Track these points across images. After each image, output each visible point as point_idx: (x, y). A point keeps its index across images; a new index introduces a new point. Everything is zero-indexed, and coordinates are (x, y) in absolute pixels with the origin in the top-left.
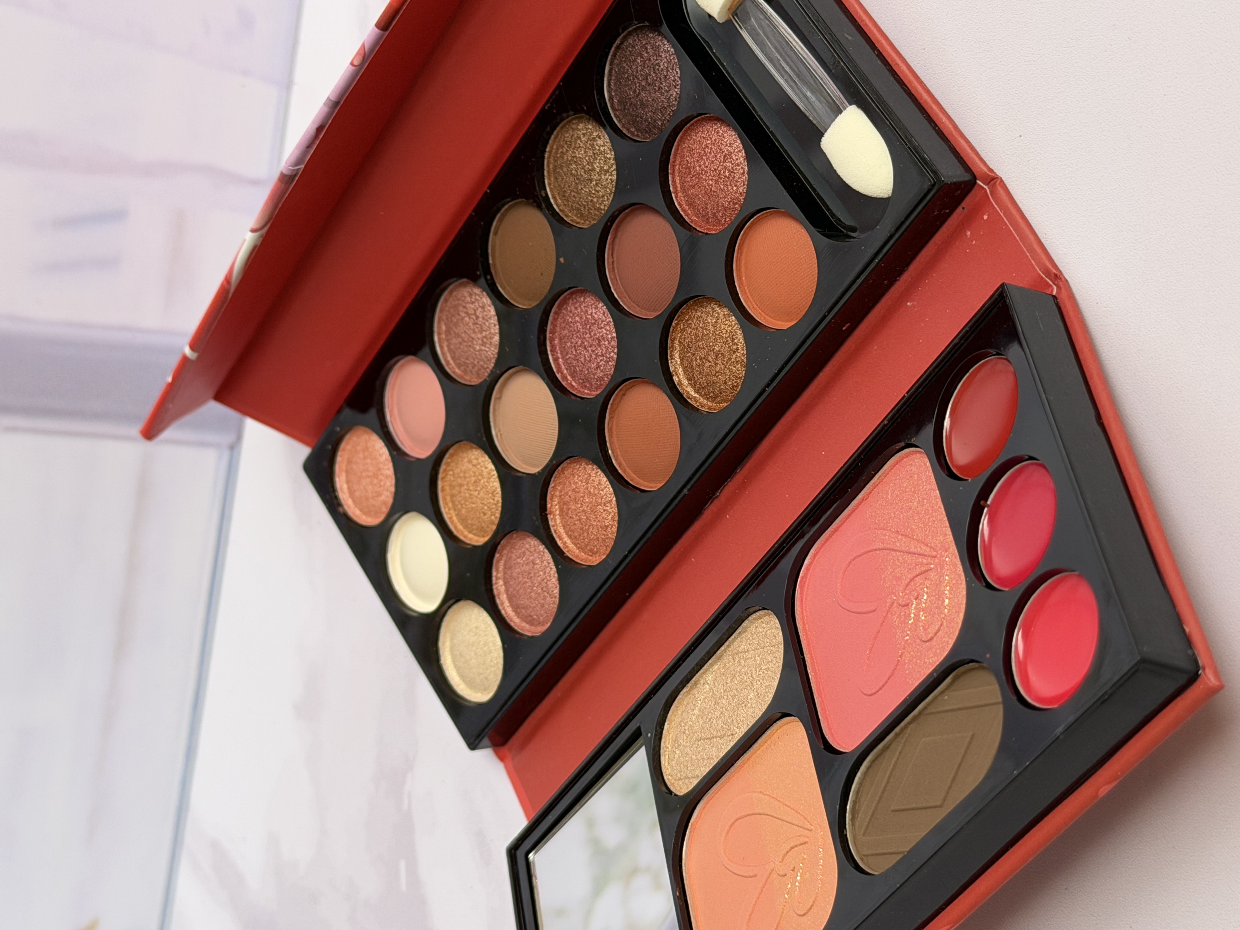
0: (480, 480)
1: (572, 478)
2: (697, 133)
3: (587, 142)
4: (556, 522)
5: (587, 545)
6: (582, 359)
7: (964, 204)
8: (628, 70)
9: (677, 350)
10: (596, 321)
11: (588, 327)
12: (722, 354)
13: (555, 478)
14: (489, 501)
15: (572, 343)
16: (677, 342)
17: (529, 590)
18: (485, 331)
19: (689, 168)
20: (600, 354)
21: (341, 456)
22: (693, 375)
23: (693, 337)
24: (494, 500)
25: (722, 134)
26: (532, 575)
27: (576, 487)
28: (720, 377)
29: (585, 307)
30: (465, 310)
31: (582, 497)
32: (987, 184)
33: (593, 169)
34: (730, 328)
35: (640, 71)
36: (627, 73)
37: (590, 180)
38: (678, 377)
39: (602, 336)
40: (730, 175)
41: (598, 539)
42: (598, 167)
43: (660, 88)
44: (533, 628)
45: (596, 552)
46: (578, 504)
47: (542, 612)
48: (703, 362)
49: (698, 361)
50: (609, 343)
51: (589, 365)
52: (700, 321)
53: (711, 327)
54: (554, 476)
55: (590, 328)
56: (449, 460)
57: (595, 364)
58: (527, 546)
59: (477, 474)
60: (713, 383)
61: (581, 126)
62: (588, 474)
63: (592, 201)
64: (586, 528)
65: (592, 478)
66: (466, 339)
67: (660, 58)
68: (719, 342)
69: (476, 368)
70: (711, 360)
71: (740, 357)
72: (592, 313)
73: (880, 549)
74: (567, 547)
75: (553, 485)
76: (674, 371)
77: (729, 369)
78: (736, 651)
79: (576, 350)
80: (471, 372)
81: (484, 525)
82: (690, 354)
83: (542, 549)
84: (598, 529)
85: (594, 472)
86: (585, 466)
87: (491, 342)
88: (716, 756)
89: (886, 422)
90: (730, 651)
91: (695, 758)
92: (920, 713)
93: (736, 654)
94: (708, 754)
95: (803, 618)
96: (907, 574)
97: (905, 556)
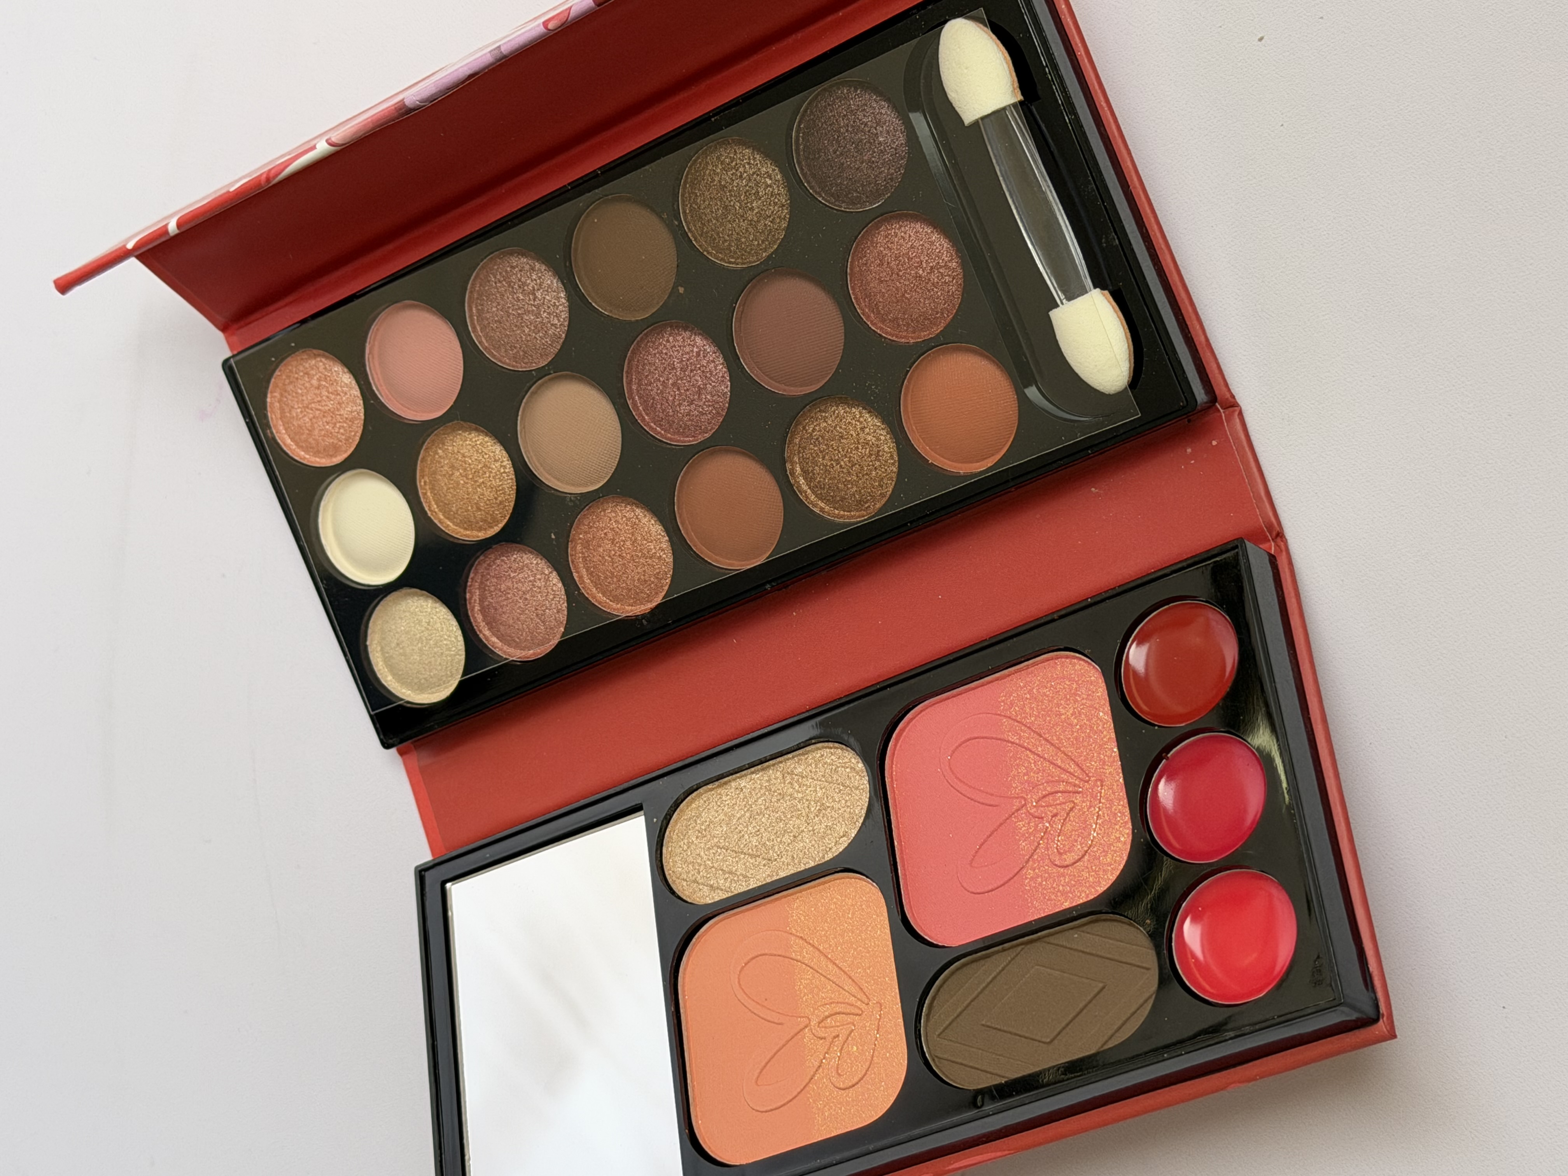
0: (484, 472)
1: (613, 514)
2: (901, 227)
3: (752, 175)
4: (577, 553)
5: (612, 590)
6: (671, 398)
8: (834, 123)
9: (799, 436)
10: (702, 366)
11: (689, 369)
12: (859, 465)
13: (592, 506)
14: (489, 498)
15: (661, 376)
16: (801, 429)
17: (518, 611)
18: (542, 317)
19: (881, 260)
20: (696, 403)
21: (283, 373)
24: (496, 499)
25: (934, 242)
26: (528, 596)
29: (690, 345)
30: (520, 283)
31: (622, 541)
32: (1224, 409)
33: (752, 208)
34: (877, 442)
35: (851, 132)
36: (831, 125)
37: (743, 216)
38: (792, 465)
39: (705, 385)
40: (932, 289)
41: (629, 589)
42: (758, 207)
43: (870, 161)
44: (506, 649)
45: (624, 603)
46: (615, 545)
47: (530, 638)
48: (832, 464)
49: (827, 461)
50: (712, 396)
51: (678, 408)
52: (841, 420)
53: (854, 432)
55: (692, 371)
56: (444, 434)
57: (687, 411)
58: (528, 562)
59: (482, 463)
60: (838, 488)
61: (747, 152)
62: (637, 518)
63: (738, 240)
64: (619, 574)
65: (642, 525)
66: (512, 316)
67: (881, 129)
68: (861, 452)
69: (515, 351)
70: (844, 465)
71: (880, 476)
72: (698, 356)
73: (1013, 743)
75: (587, 513)
77: (863, 483)
79: (664, 387)
80: (508, 353)
81: (473, 519)
82: (816, 448)
84: (634, 581)
85: (646, 519)
86: (635, 508)
88: (742, 874)
89: (1055, 616)
90: (780, 767)
91: (711, 865)
92: (1039, 939)
93: (788, 773)
94: (731, 867)
95: (892, 773)
96: (1045, 784)
97: (1046, 764)
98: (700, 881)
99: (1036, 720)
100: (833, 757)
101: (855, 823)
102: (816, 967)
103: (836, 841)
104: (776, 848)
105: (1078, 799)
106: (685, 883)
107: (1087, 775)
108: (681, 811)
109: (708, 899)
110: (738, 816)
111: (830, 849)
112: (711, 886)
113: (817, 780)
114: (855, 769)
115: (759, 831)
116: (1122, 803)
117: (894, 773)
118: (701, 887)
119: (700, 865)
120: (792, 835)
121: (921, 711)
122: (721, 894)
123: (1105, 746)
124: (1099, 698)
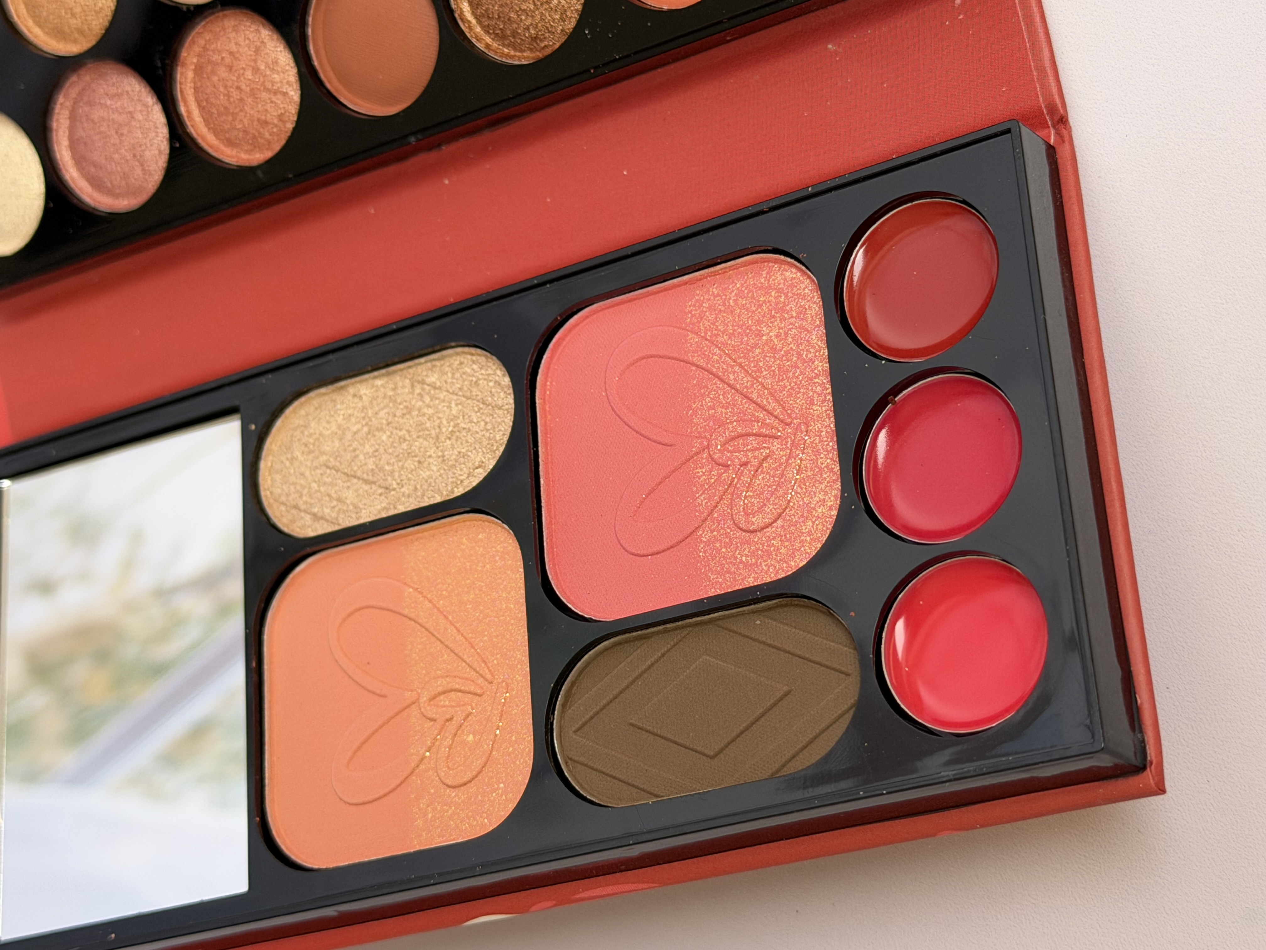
17: (112, 149)
26: (125, 131)
27: (238, 51)
31: (242, 68)
45: (237, 146)
46: (233, 74)
47: (123, 183)
58: (128, 87)
62: (262, 40)
73: (697, 366)
78: (420, 379)
88: (352, 503)
89: (765, 207)
90: (410, 374)
91: (316, 488)
92: (710, 621)
93: (419, 382)
94: (339, 493)
95: (545, 393)
96: (735, 423)
97: (738, 398)
98: (303, 507)
99: (730, 338)
100: (475, 367)
101: (494, 451)
102: (432, 629)
103: (470, 472)
104: (397, 474)
105: (776, 445)
106: (283, 508)
107: (789, 416)
108: (286, 417)
109: (310, 530)
110: (355, 429)
111: (462, 481)
112: (315, 515)
113: (453, 393)
114: (499, 384)
115: (377, 451)
116: (831, 455)
117: (548, 393)
118: (303, 514)
119: (303, 487)
120: (417, 459)
121: (587, 317)
122: (325, 525)
123: (816, 380)
124: (812, 317)
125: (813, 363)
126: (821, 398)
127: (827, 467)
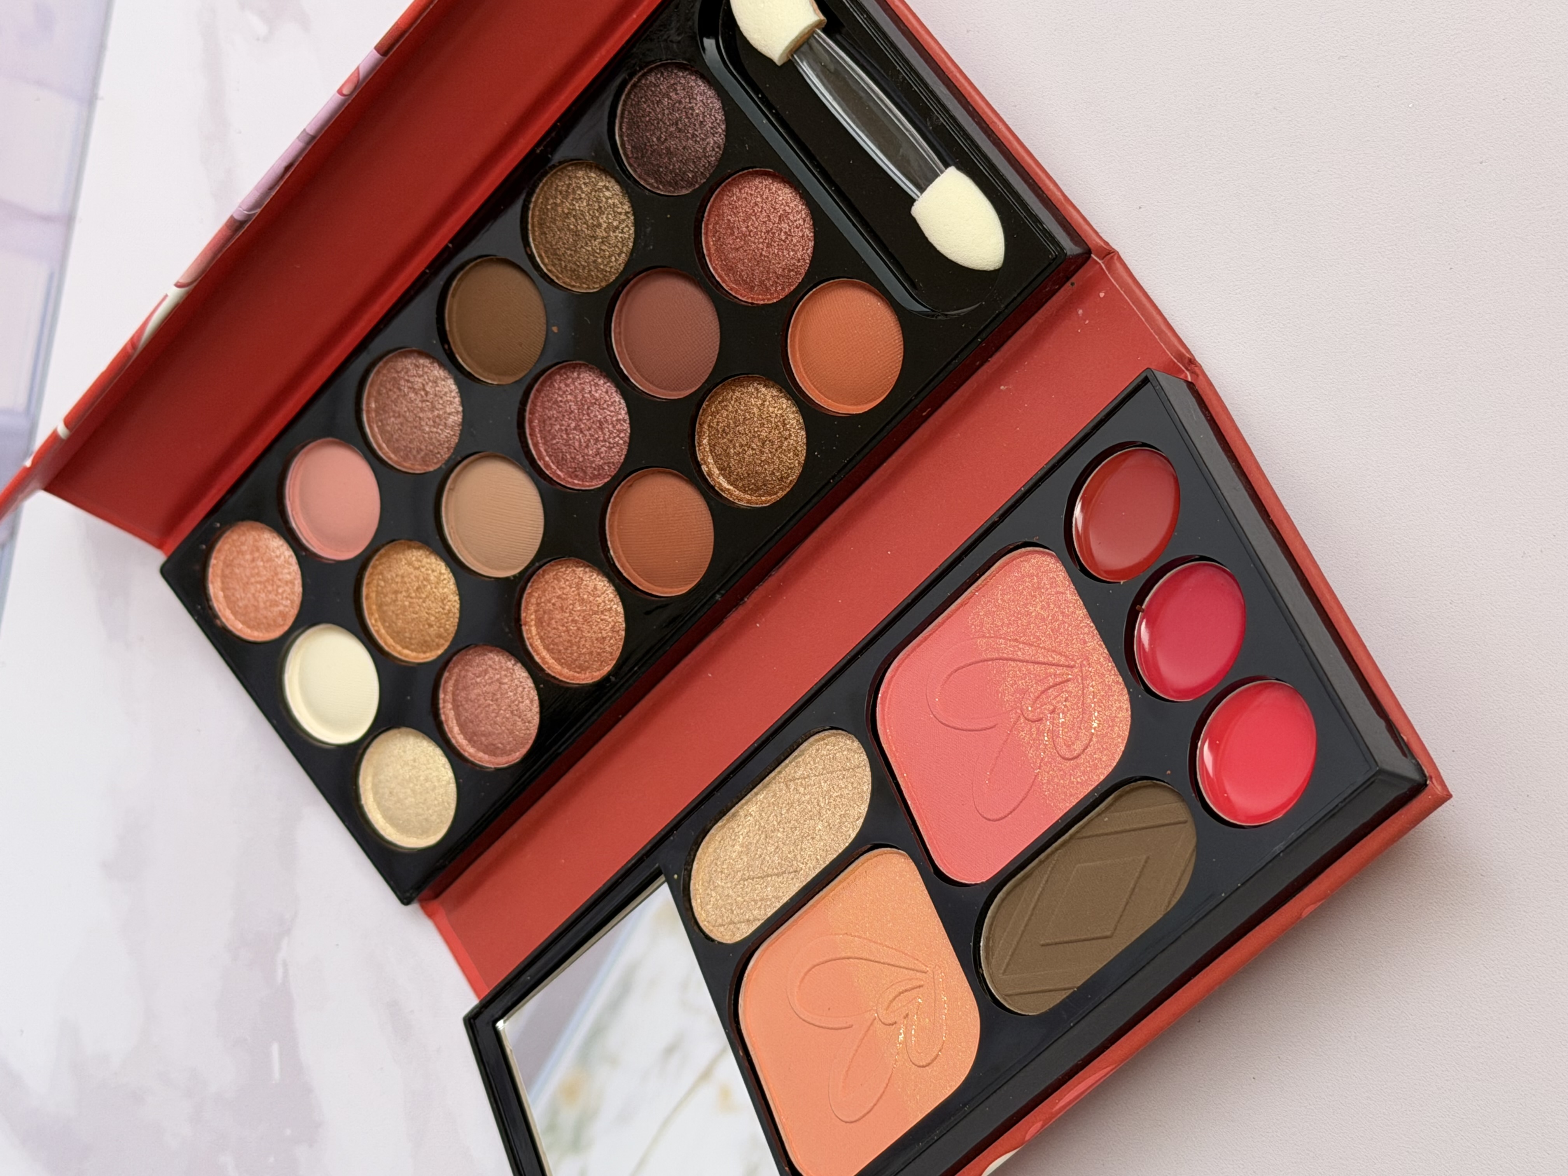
0: (425, 586)
1: (556, 582)
2: (741, 189)
3: (591, 193)
4: (532, 634)
5: (576, 660)
6: (577, 444)
7: (1073, 280)
8: (650, 112)
9: (707, 435)
10: (597, 400)
11: (586, 407)
12: (770, 441)
13: (533, 582)
14: (437, 611)
15: (562, 425)
16: (706, 427)
17: (493, 715)
18: (437, 410)
19: (732, 229)
20: (602, 439)
21: (216, 558)
22: (728, 464)
23: (731, 421)
24: (444, 609)
25: (776, 191)
26: (499, 696)
27: (563, 594)
28: (766, 466)
29: (580, 384)
30: (409, 384)
31: (571, 604)
32: (1102, 259)
33: (599, 225)
34: (780, 412)
35: (668, 115)
36: (649, 116)
37: (593, 236)
38: (708, 467)
39: (605, 418)
40: (787, 238)
41: (591, 653)
42: (605, 222)
43: (693, 135)
44: (493, 759)
45: (588, 668)
46: (565, 612)
47: (511, 739)
48: (744, 450)
49: (738, 449)
50: (614, 427)
51: (586, 451)
52: (740, 403)
53: (755, 410)
54: (532, 580)
55: (588, 408)
56: (377, 562)
57: (594, 450)
58: (490, 662)
59: (421, 578)
60: (756, 473)
61: (580, 174)
62: (579, 577)
63: (595, 262)
64: (577, 640)
65: (585, 582)
66: (410, 419)
67: (695, 101)
68: (767, 428)
69: (422, 454)
70: (755, 447)
71: (792, 444)
72: (590, 392)
74: (547, 663)
75: (529, 591)
76: (702, 459)
77: (779, 458)
78: (790, 777)
79: (568, 434)
80: (415, 457)
81: (428, 638)
82: (725, 440)
83: (511, 666)
84: (593, 643)
85: (587, 576)
86: (574, 568)
87: (445, 423)
88: (773, 897)
89: (996, 518)
90: (781, 778)
91: (742, 900)
92: (1072, 837)
93: (791, 780)
95: (887, 738)
96: (1035, 686)
97: (1031, 666)
99: (1008, 627)
101: (864, 799)
103: (851, 825)
105: (1070, 686)
108: (699, 859)
109: (747, 933)
110: (755, 842)
113: (820, 775)
114: (852, 750)
115: (777, 848)
117: (890, 736)
119: (731, 905)
121: (898, 666)
123: (1081, 625)
124: (1062, 582)
125: (1075, 613)
126: (1090, 636)
127: (1113, 681)
